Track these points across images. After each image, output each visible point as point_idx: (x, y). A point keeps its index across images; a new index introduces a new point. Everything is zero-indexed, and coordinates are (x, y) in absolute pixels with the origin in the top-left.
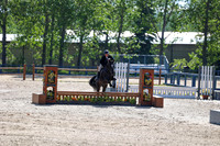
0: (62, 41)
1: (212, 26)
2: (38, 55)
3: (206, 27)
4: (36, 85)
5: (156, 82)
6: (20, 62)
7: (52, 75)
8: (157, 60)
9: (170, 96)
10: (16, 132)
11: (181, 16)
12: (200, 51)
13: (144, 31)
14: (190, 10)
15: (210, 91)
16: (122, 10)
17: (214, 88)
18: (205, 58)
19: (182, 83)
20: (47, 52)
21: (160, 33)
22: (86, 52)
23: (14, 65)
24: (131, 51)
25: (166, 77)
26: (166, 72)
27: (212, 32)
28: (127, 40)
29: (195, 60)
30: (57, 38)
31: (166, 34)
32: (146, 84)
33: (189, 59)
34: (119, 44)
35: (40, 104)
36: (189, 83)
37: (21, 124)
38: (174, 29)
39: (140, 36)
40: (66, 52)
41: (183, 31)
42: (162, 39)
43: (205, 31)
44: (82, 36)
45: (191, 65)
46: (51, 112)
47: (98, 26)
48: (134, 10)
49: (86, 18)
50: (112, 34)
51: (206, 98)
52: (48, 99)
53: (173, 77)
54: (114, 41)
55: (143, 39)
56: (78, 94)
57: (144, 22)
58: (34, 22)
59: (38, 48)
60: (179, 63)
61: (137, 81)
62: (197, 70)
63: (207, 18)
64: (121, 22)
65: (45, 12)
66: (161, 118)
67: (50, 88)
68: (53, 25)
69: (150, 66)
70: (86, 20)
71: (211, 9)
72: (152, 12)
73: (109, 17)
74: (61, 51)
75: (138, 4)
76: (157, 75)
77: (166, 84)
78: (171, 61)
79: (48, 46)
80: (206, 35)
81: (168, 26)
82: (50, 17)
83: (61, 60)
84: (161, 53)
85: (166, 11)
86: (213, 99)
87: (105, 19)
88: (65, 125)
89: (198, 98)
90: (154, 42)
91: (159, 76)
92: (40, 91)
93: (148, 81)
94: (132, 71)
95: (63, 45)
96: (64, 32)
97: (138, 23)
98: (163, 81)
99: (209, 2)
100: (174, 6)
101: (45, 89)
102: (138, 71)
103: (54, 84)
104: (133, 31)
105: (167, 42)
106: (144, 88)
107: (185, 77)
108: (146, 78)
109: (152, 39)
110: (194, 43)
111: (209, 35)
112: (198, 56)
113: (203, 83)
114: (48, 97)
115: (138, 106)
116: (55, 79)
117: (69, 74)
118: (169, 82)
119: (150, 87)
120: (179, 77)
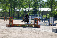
0: (14, 10)
1: (53, 7)
2: (8, 14)
3: (51, 7)
4: (7, 22)
5: (38, 21)
6: (3, 16)
7: (11, 19)
8: (39, 15)
9: (42, 25)
10: (2, 34)
11: (45, 4)
12: (50, 13)
13: (35, 8)
14: (47, 2)
15: (52, 24)
16: (30, 2)
17: (54, 23)
18: (51, 15)
19: (45, 21)
20: (10, 14)
21: (39, 9)
22: (20, 14)
23: (2, 17)
24: (32, 13)
25: (41, 20)
26: (41, 19)
27: (53, 8)
28: (31, 10)
29: (48, 15)
30: (13, 10)
31: (41, 9)
32: (36, 22)
33: (47, 15)
34: (29, 11)
35: (9, 27)
36: (47, 21)
37: (4, 32)
38: (43, 7)
39: (34, 9)
40: (15, 13)
41: (46, 8)
42: (40, 10)
43: (51, 8)
44: (19, 9)
45: (48, 17)
46: (11, 29)
47: (23, 7)
48: (33, 3)
49: (20, 4)
50: (27, 9)
51: (51, 25)
52: (11, 26)
53: (43, 20)
54: (28, 11)
55: (35, 10)
56: (18, 24)
57: (35, 6)
58: (7, 6)
59: (8, 12)
60: (44, 16)
61: (34, 21)
62: (49, 18)
63: (52, 5)
64: (29, 6)
65: (10, 3)
66: (40, 31)
67: (11, 23)
68: (12, 6)
69: (37, 17)
70: (20, 5)
71: (53, 2)
72: (37, 3)
73: (26, 4)
74: (14, 13)
75: (34, 1)
76: (39, 19)
77: (41, 22)
78: (42, 16)
79: (10, 12)
80: (51, 9)
81: (42, 7)
82: (11, 4)
83: (14, 15)
84: (40, 14)
85: (41, 3)
86: (53, 26)
87: (25, 5)
88: (15, 33)
89: (49, 25)
90: (38, 11)
91: (39, 20)
92: (8, 24)
93: (36, 21)
94: (32, 18)
95: (14, 12)
96: (15, 8)
97: (34, 6)
98: (40, 21)
99: (52, 0)
100: (43, 1)
101: (10, 23)
102: (34, 18)
103: (12, 22)
104: (32, 8)
105: (41, 11)
106: (35, 23)
107: (46, 20)
108: (36, 20)
109: (37, 10)
110: (48, 11)
111: (52, 9)
112: (49, 14)
113: (51, 21)
114: (10, 25)
115: (34, 28)
116: (12, 21)
117: (16, 19)
118: (42, 21)
119: (37, 22)
120: (44, 20)
